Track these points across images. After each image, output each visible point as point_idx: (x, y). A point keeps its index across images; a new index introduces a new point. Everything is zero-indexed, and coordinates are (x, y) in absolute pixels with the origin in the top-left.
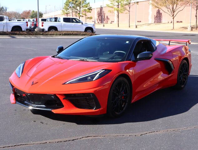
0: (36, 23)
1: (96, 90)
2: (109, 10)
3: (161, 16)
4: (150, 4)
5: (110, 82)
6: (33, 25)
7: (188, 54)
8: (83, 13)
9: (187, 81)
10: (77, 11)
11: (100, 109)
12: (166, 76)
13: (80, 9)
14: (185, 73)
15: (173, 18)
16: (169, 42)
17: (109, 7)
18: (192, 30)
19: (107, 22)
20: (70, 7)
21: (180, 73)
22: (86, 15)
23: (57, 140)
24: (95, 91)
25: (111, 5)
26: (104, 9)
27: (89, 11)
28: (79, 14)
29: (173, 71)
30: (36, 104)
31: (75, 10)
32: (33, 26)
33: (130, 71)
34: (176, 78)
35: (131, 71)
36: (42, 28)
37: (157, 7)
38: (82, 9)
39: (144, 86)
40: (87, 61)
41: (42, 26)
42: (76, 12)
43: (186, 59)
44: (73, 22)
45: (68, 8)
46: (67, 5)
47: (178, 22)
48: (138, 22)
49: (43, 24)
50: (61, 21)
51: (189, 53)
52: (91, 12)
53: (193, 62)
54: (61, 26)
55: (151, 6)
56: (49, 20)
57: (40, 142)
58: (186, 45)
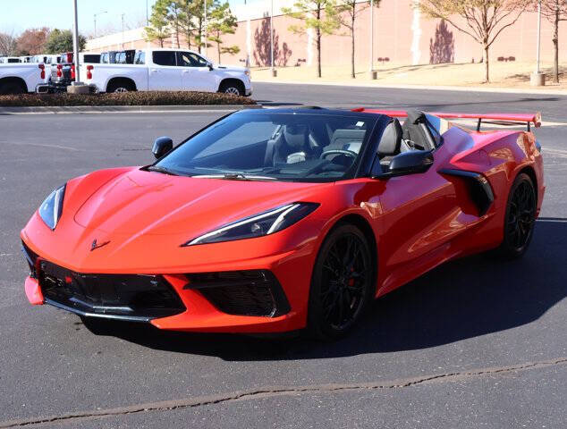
0: (68, 67)
1: (278, 261)
2: (291, 27)
3: (451, 42)
4: (414, 6)
5: (316, 237)
6: (59, 74)
7: (532, 157)
8: (211, 36)
9: (531, 236)
10: (191, 28)
11: (290, 315)
12: (473, 221)
13: (201, 24)
14: (527, 211)
15: (487, 49)
16: (478, 120)
17: (291, 15)
18: (543, 84)
19: (286, 61)
20: (171, 18)
21: (512, 210)
22: (219, 42)
23: (171, 403)
24: (274, 264)
25: (296, 10)
26: (274, 24)
27: (229, 29)
28: (198, 37)
29: (492, 205)
30: (105, 305)
31: (187, 28)
32: (59, 78)
33: (371, 207)
34: (502, 225)
35: (374, 205)
36: (88, 82)
37: (438, 16)
38: (208, 23)
39: (410, 250)
40: (247, 180)
41: (90, 76)
42: (190, 33)
43: (529, 170)
44: (182, 63)
45: (165, 20)
46: (160, 11)
47: (501, 59)
48: (380, 60)
49: (91, 71)
50: (146, 62)
51: (537, 154)
52: (233, 33)
53: (548, 179)
54: (147, 76)
55: (417, 13)
56: (107, 59)
57: (125, 409)
58: (529, 131)
